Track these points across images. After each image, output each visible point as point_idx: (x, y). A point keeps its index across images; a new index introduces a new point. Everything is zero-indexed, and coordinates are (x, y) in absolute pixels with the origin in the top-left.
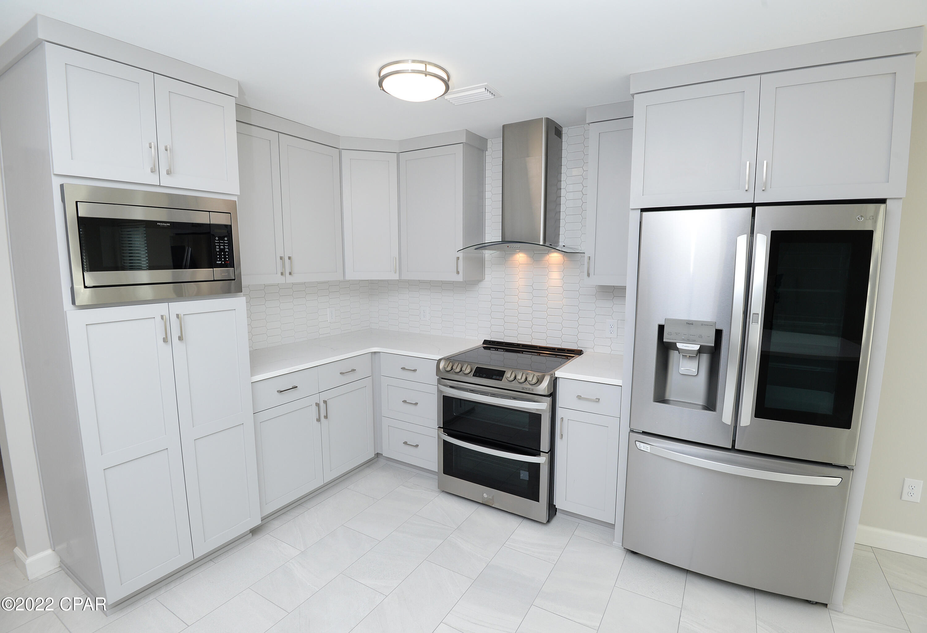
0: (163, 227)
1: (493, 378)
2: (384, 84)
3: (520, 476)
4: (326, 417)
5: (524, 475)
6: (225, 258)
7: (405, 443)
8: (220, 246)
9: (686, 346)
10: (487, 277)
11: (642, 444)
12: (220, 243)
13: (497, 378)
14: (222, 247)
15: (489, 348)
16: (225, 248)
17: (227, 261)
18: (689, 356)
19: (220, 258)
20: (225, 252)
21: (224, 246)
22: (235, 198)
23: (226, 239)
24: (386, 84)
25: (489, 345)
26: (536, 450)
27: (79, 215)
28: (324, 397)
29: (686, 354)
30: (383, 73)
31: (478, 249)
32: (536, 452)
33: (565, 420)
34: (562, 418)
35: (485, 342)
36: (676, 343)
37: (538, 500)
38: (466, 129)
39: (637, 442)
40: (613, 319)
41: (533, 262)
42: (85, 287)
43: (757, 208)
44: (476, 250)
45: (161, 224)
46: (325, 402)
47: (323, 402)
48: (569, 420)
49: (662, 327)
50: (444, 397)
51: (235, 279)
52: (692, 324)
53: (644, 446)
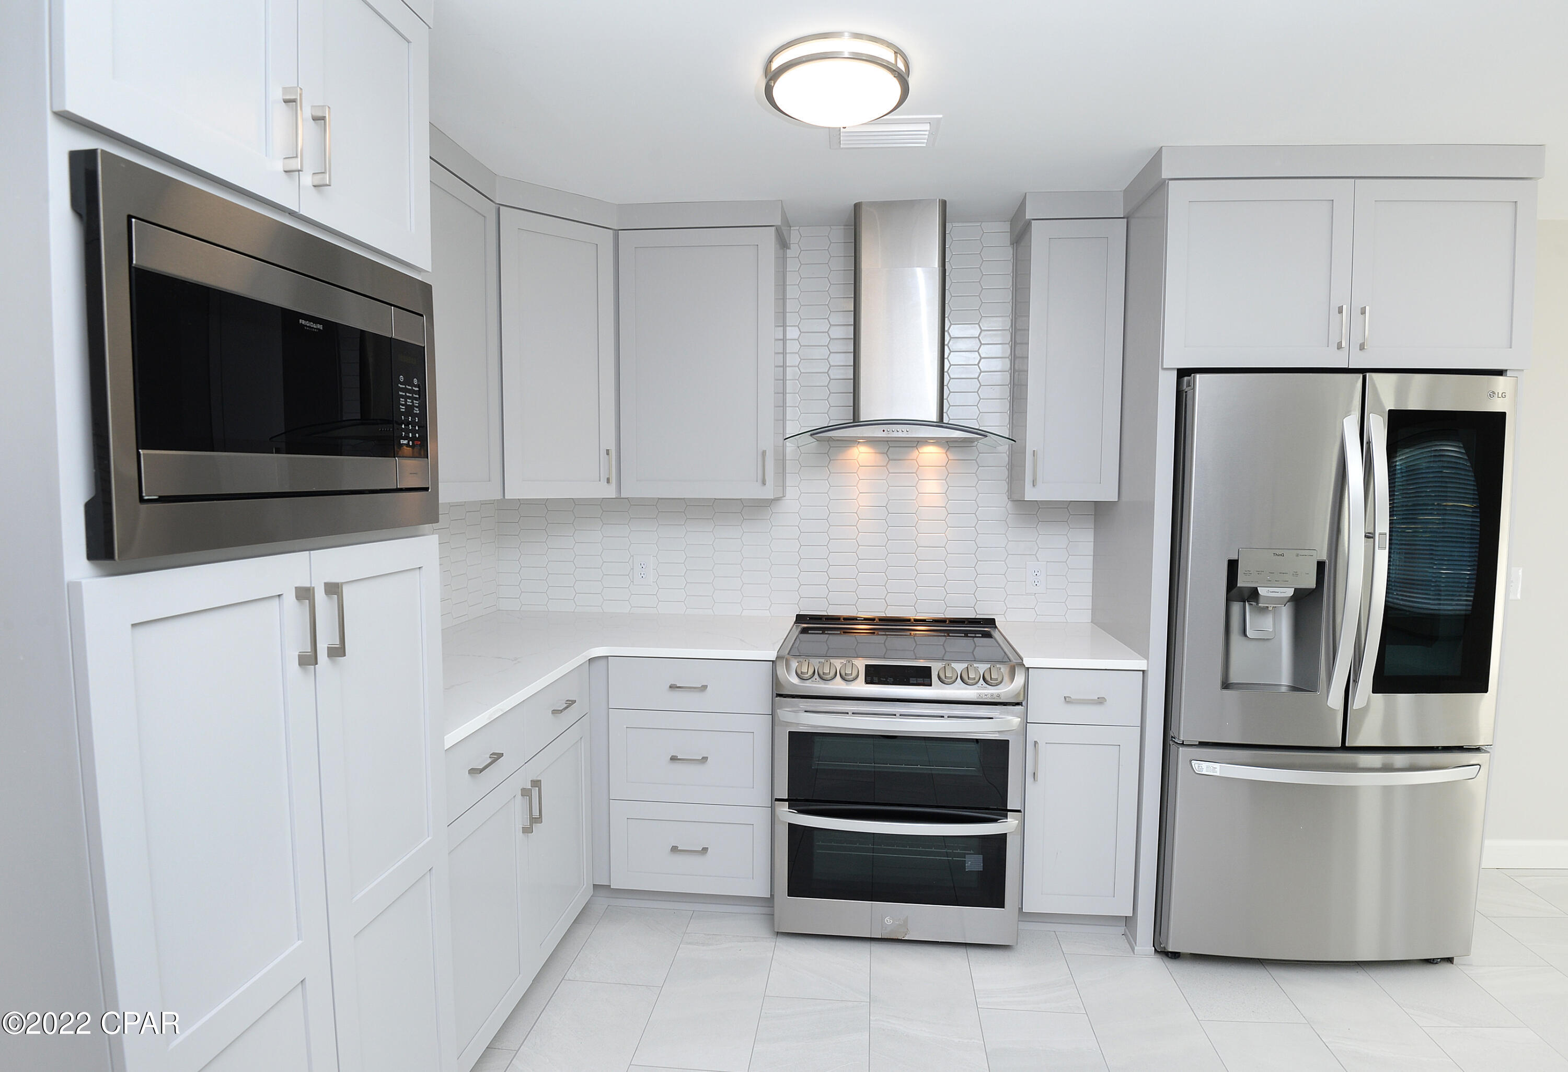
0: (310, 332)
1: (911, 682)
3: (965, 866)
4: (539, 820)
5: (973, 862)
7: (674, 849)
8: (406, 398)
9: (1273, 592)
10: (791, 492)
11: (1204, 764)
13: (919, 682)
14: (409, 402)
16: (413, 406)
17: (417, 439)
18: (1273, 607)
19: (407, 432)
20: (414, 415)
21: (412, 399)
23: (415, 381)
26: (999, 808)
27: (133, 262)
28: (531, 772)
29: (1267, 605)
32: (1000, 813)
33: (1041, 745)
34: (1036, 743)
35: (800, 618)
36: (1256, 588)
37: (1002, 905)
39: (1193, 762)
40: (1038, 561)
42: (142, 500)
45: (306, 323)
46: (536, 783)
47: (532, 784)
48: (1047, 743)
49: (1234, 562)
50: (792, 733)
51: (427, 488)
52: (1282, 555)
53: (1205, 766)
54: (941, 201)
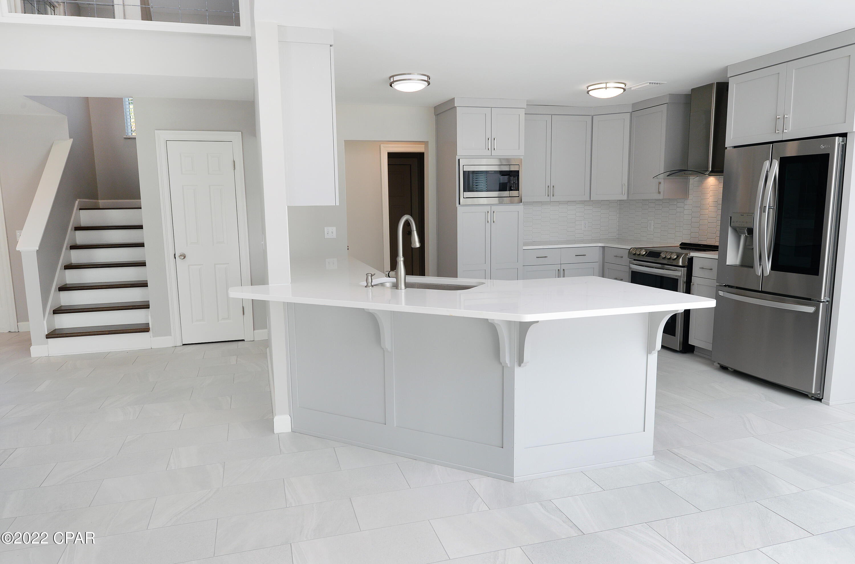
0: (491, 173)
2: (589, 93)
6: (515, 186)
8: (513, 181)
10: (691, 197)
12: (513, 179)
14: (514, 181)
17: (516, 188)
19: (513, 186)
20: (515, 183)
21: (515, 180)
22: (522, 157)
23: (516, 177)
25: (684, 246)
27: (464, 170)
28: (563, 266)
30: (590, 88)
31: (670, 176)
33: (695, 285)
35: (681, 244)
36: (736, 228)
37: (675, 335)
38: (669, 94)
39: (719, 291)
41: (719, 184)
42: (464, 198)
43: (774, 144)
44: (668, 177)
46: (564, 270)
47: (563, 270)
48: (697, 284)
49: (731, 217)
50: (632, 271)
51: (519, 197)
52: (743, 215)
53: (721, 292)
54: (717, 83)
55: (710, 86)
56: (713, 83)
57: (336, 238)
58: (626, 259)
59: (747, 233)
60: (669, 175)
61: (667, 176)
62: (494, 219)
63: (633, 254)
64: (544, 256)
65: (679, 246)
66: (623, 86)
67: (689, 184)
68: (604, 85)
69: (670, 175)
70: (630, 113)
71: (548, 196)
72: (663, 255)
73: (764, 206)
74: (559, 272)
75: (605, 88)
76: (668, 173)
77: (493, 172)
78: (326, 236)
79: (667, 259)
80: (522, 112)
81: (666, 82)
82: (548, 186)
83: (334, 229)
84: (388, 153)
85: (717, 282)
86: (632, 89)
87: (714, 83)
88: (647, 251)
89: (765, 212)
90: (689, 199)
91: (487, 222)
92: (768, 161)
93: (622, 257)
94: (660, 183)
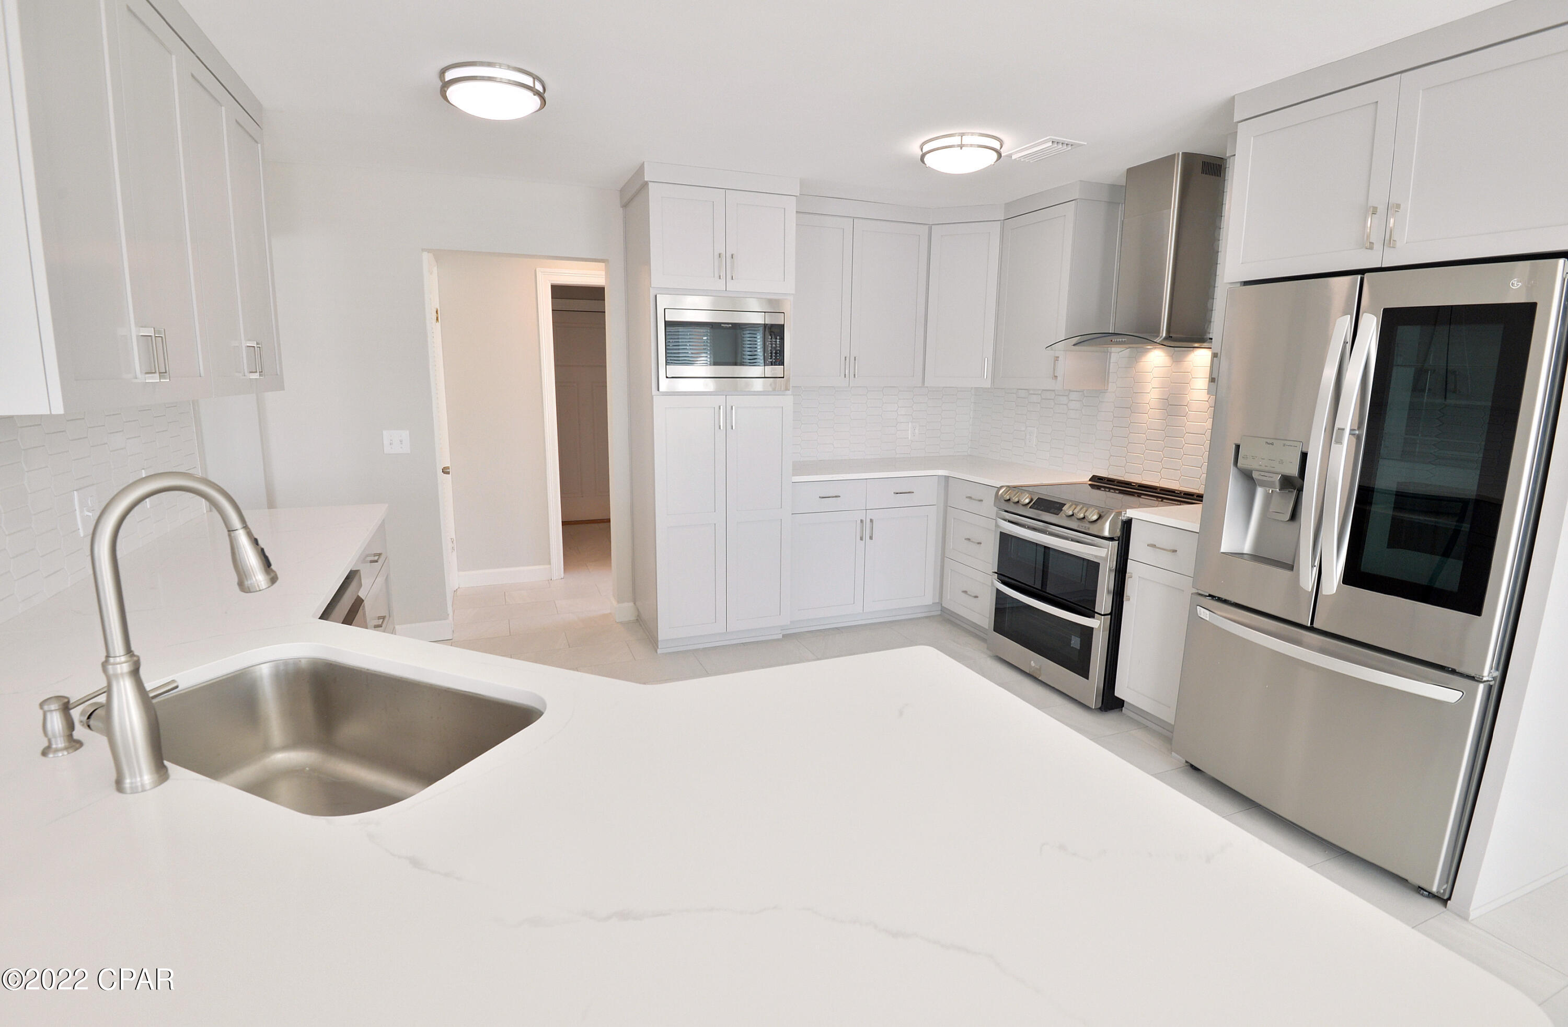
0: (726, 328)
1: (1051, 511)
2: (925, 160)
3: (1072, 642)
4: (871, 538)
5: (1076, 642)
6: (776, 356)
7: (965, 592)
8: (772, 344)
10: (1112, 387)
11: (1206, 612)
12: (772, 341)
13: (1055, 512)
14: (774, 345)
15: (1099, 488)
16: (776, 346)
17: (778, 359)
19: (772, 356)
21: (776, 344)
22: (790, 297)
23: (778, 337)
24: (926, 159)
25: (1099, 482)
26: (1090, 610)
27: (666, 320)
28: (870, 515)
30: (926, 149)
32: (1090, 612)
33: (1135, 578)
34: (1131, 574)
35: (1094, 478)
36: (1252, 471)
37: (1086, 676)
38: (1081, 181)
39: (1198, 607)
42: (667, 377)
43: (1367, 275)
44: (1077, 347)
45: (725, 325)
46: (871, 521)
47: (869, 520)
48: (1139, 577)
49: (1238, 447)
50: (1001, 533)
51: (783, 377)
52: (1272, 444)
53: (1204, 612)
54: (1183, 153)
55: (1171, 159)
56: (1175, 154)
57: (409, 452)
58: (989, 507)
59: (1278, 487)
60: (1077, 344)
61: (1074, 345)
62: (732, 422)
63: (1005, 501)
64: (834, 495)
65: (1090, 483)
66: (996, 145)
67: (1110, 362)
68: (956, 140)
69: (1081, 342)
70: (999, 222)
71: (845, 377)
72: (1067, 510)
73: (1339, 429)
74: (863, 525)
75: (958, 146)
76: (1075, 340)
77: (731, 325)
78: (387, 449)
79: (1076, 520)
80: (791, 206)
81: (1086, 143)
82: (846, 358)
83: (405, 434)
84: (552, 286)
85: (1193, 587)
86: (1014, 157)
87: (1178, 154)
88: (1033, 497)
89: (1339, 441)
90: (1109, 391)
91: (717, 427)
92: (1349, 316)
93: (982, 501)
94: (1057, 358)
